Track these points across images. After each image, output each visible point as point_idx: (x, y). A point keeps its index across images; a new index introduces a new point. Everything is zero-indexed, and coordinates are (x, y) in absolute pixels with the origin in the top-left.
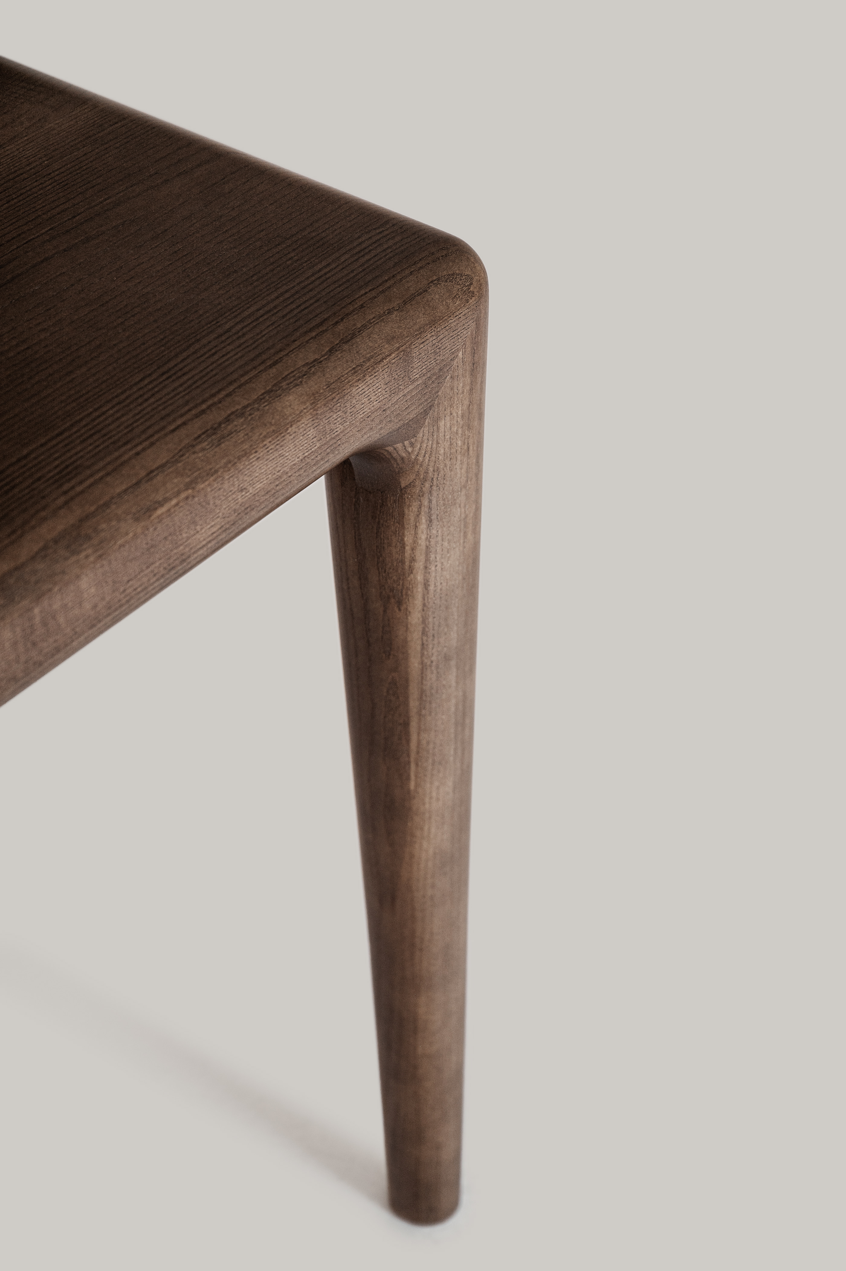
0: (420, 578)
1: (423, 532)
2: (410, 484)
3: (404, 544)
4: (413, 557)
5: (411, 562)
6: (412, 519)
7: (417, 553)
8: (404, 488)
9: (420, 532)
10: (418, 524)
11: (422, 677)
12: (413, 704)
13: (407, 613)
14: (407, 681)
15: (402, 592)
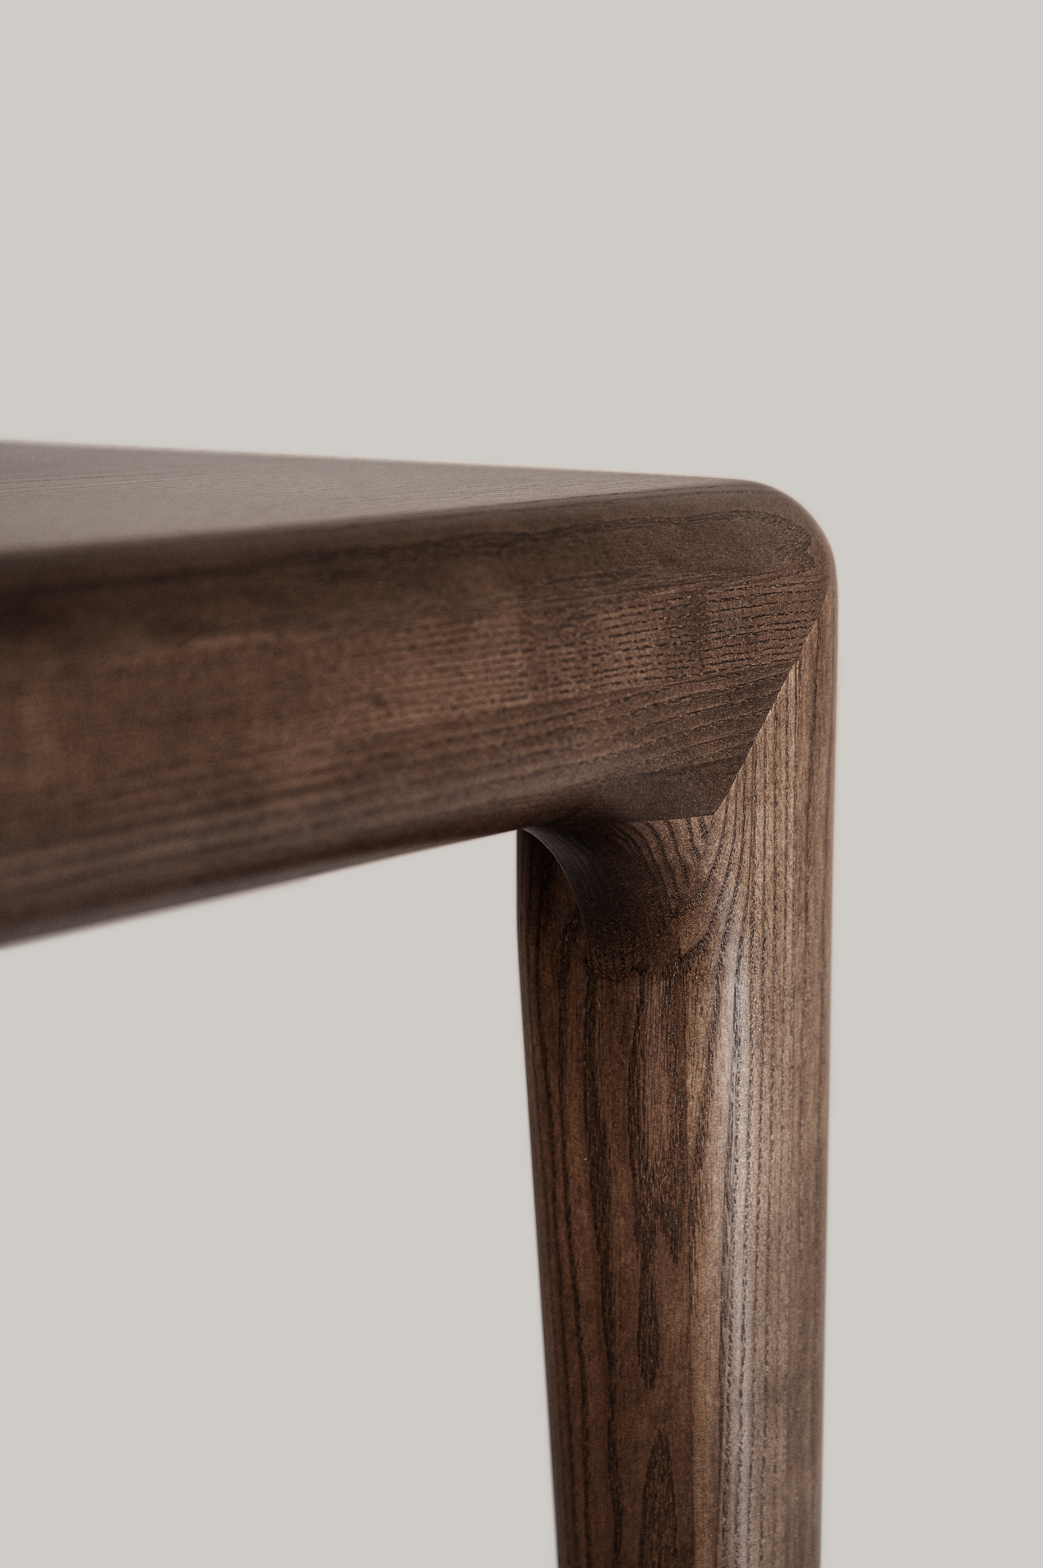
0: (717, 1180)
1: (723, 1067)
2: (697, 947)
3: (685, 1094)
4: (703, 1128)
5: (698, 1139)
6: (702, 1031)
7: (713, 1117)
8: (687, 956)
9: (717, 1065)
10: (713, 1046)
11: (721, 1430)
12: (702, 1497)
13: (691, 1267)
14: (689, 1438)
15: (680, 1215)
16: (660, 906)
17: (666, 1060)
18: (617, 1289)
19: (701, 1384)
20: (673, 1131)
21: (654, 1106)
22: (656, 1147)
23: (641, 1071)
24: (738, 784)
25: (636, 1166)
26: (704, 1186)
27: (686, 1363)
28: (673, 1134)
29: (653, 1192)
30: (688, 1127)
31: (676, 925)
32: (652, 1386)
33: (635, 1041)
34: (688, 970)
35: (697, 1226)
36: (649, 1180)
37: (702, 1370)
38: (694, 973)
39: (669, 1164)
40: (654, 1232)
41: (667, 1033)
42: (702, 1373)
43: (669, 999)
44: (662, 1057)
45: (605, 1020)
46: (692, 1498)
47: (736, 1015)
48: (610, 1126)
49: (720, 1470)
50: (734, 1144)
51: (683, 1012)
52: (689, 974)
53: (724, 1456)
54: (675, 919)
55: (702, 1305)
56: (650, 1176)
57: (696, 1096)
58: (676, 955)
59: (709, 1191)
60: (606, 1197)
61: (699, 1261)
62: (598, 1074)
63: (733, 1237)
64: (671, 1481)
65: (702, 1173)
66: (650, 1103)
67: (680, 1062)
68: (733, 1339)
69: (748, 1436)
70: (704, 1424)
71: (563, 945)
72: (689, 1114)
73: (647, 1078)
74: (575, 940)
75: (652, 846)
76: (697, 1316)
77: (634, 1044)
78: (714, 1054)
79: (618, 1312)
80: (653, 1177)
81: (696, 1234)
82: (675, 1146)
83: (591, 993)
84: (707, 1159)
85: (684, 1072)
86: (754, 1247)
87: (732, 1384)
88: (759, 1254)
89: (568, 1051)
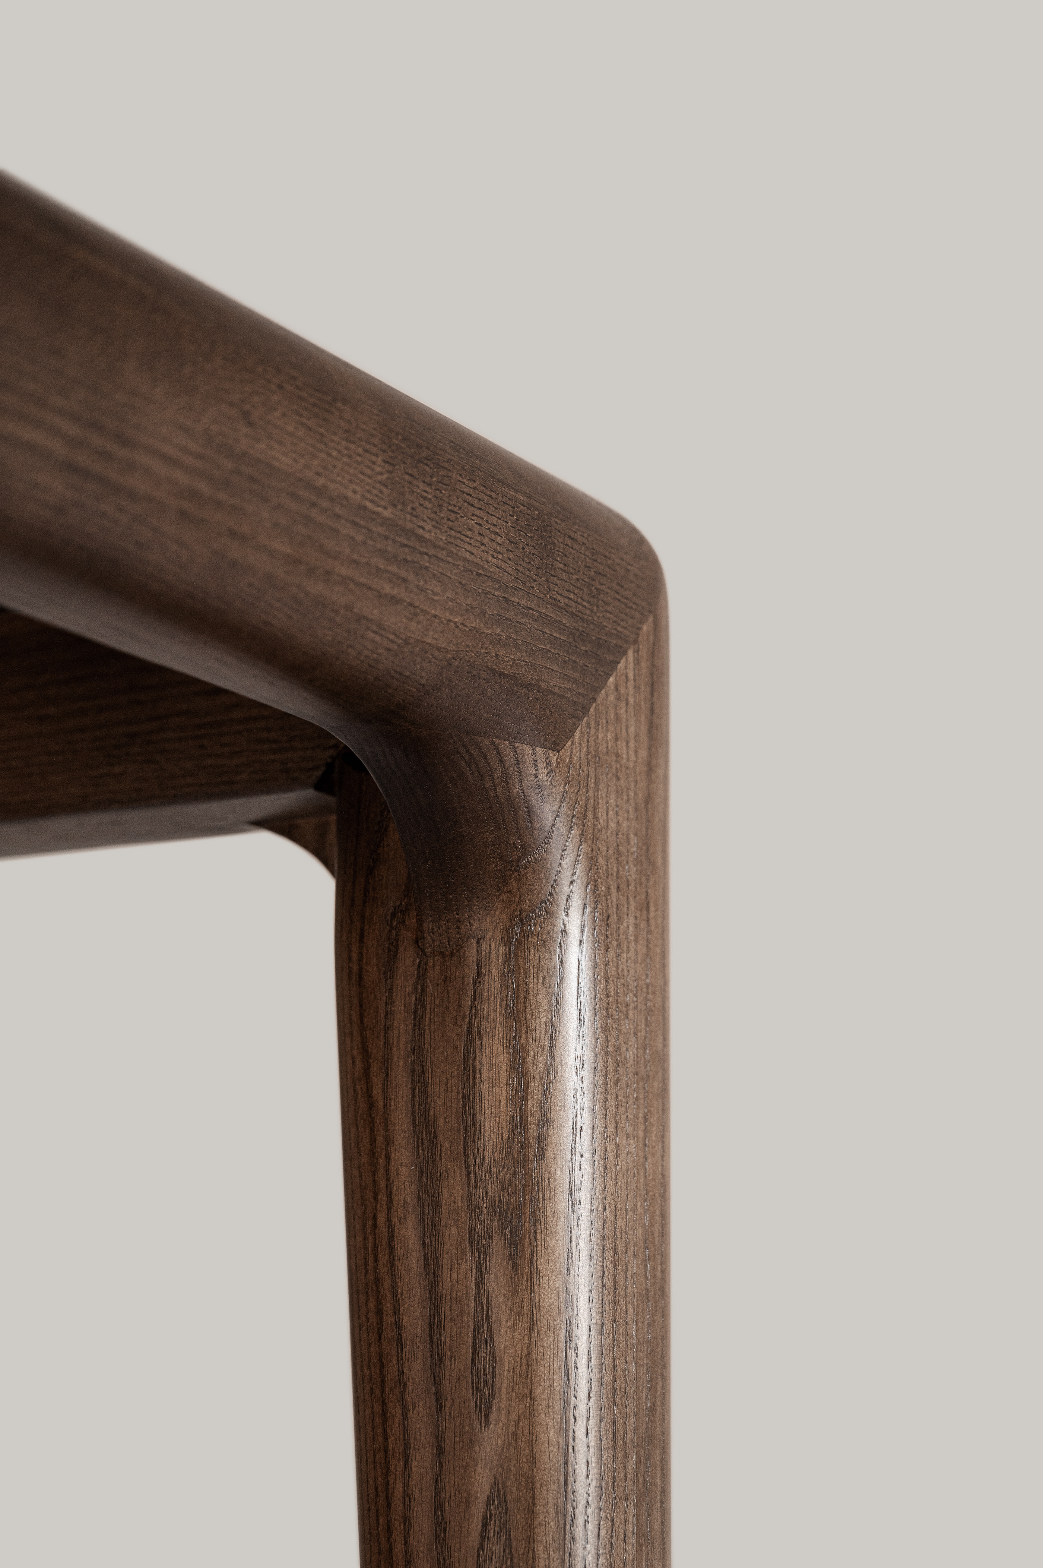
16: (501, 857)
17: (505, 1036)
18: (448, 1313)
19: (543, 1416)
20: (513, 1117)
21: (491, 1090)
22: (493, 1136)
23: (477, 1050)
24: (581, 732)
25: (472, 1162)
26: (547, 1181)
27: (527, 1391)
28: (513, 1120)
29: (490, 1190)
30: (529, 1112)
31: (518, 880)
32: (487, 1423)
33: (471, 1019)
34: (530, 935)
35: (539, 1226)
36: (485, 1176)
37: (544, 1399)
38: (535, 937)
39: (508, 1154)
40: (491, 1237)
41: (507, 1005)
42: (544, 1403)
43: (509, 966)
44: (500, 1030)
45: (437, 1002)
46: (534, 1558)
47: (579, 991)
48: (441, 1122)
49: (565, 1524)
50: (578, 1135)
51: (524, 981)
52: (530, 939)
53: (570, 1509)
54: (516, 874)
55: (545, 1322)
56: (486, 1172)
57: (537, 1077)
58: (516, 917)
59: (552, 1186)
60: (437, 1206)
61: (540, 1268)
62: (429, 1064)
63: (578, 1244)
64: (509, 1539)
65: (544, 1166)
66: (487, 1086)
67: (520, 1037)
68: (578, 1365)
69: (596, 1487)
70: (547, 1466)
71: (390, 931)
72: (529, 1096)
73: (484, 1058)
74: (404, 921)
75: (495, 776)
76: (539, 1334)
77: (470, 1023)
78: (557, 1029)
79: (448, 1340)
80: (490, 1172)
81: (539, 1237)
82: (514, 1134)
83: (422, 976)
84: (550, 1149)
85: (525, 1049)
86: (600, 1259)
87: (577, 1419)
88: (605, 1269)
89: (395, 1049)
